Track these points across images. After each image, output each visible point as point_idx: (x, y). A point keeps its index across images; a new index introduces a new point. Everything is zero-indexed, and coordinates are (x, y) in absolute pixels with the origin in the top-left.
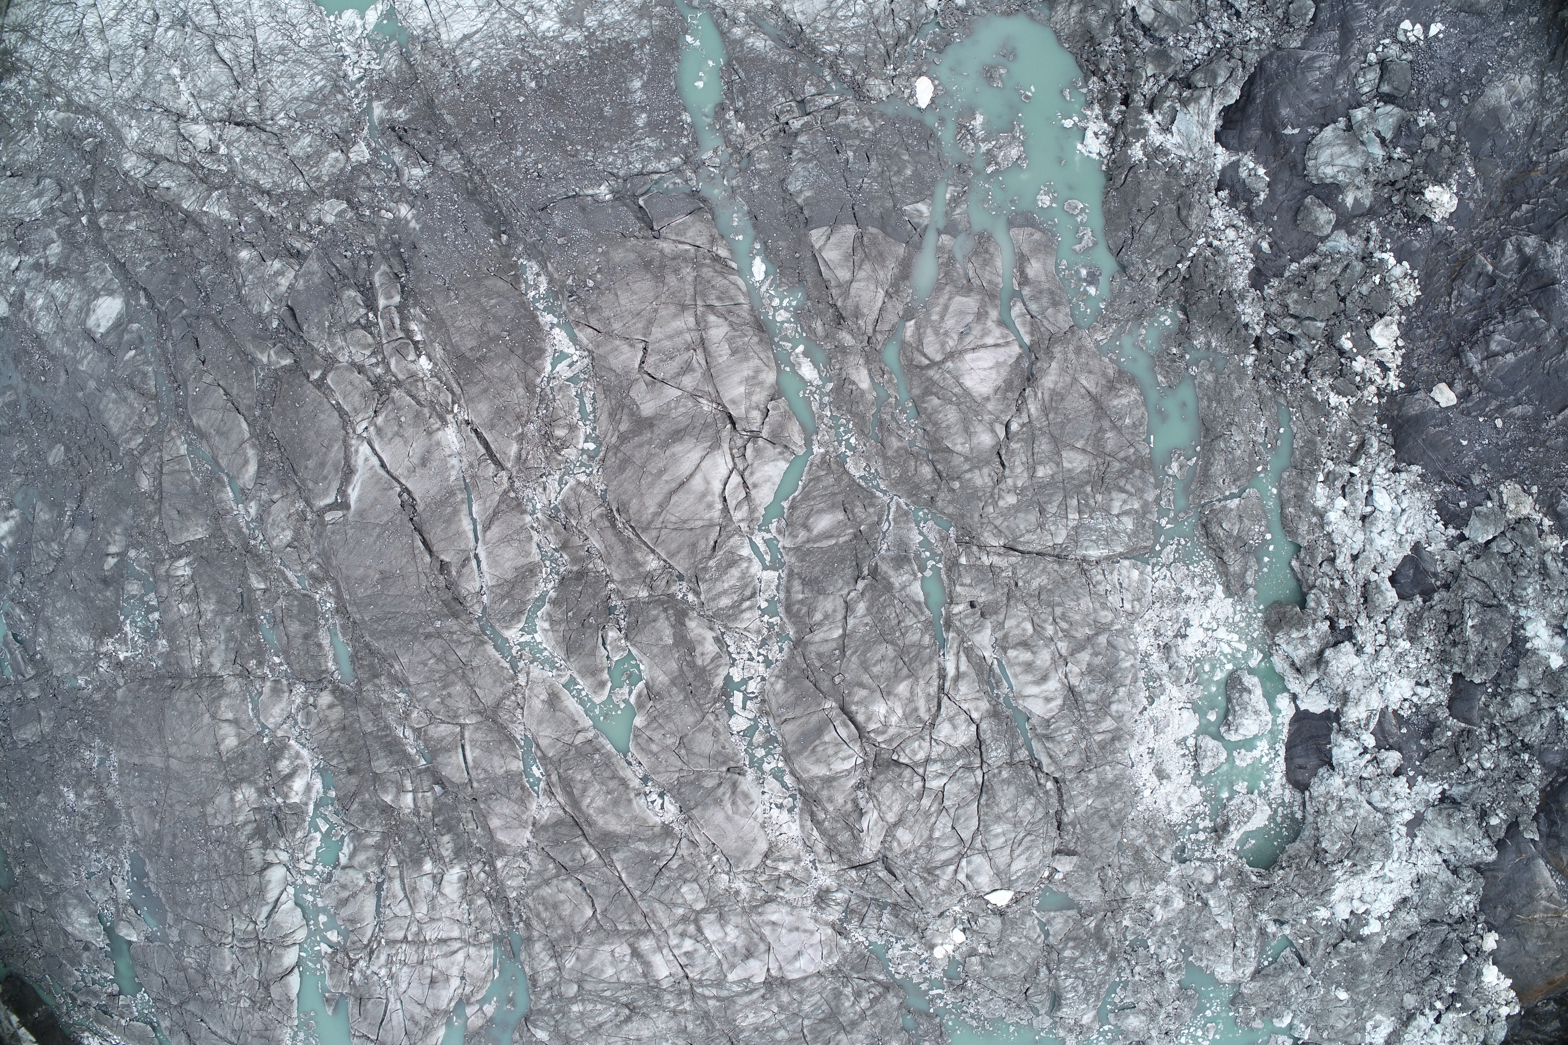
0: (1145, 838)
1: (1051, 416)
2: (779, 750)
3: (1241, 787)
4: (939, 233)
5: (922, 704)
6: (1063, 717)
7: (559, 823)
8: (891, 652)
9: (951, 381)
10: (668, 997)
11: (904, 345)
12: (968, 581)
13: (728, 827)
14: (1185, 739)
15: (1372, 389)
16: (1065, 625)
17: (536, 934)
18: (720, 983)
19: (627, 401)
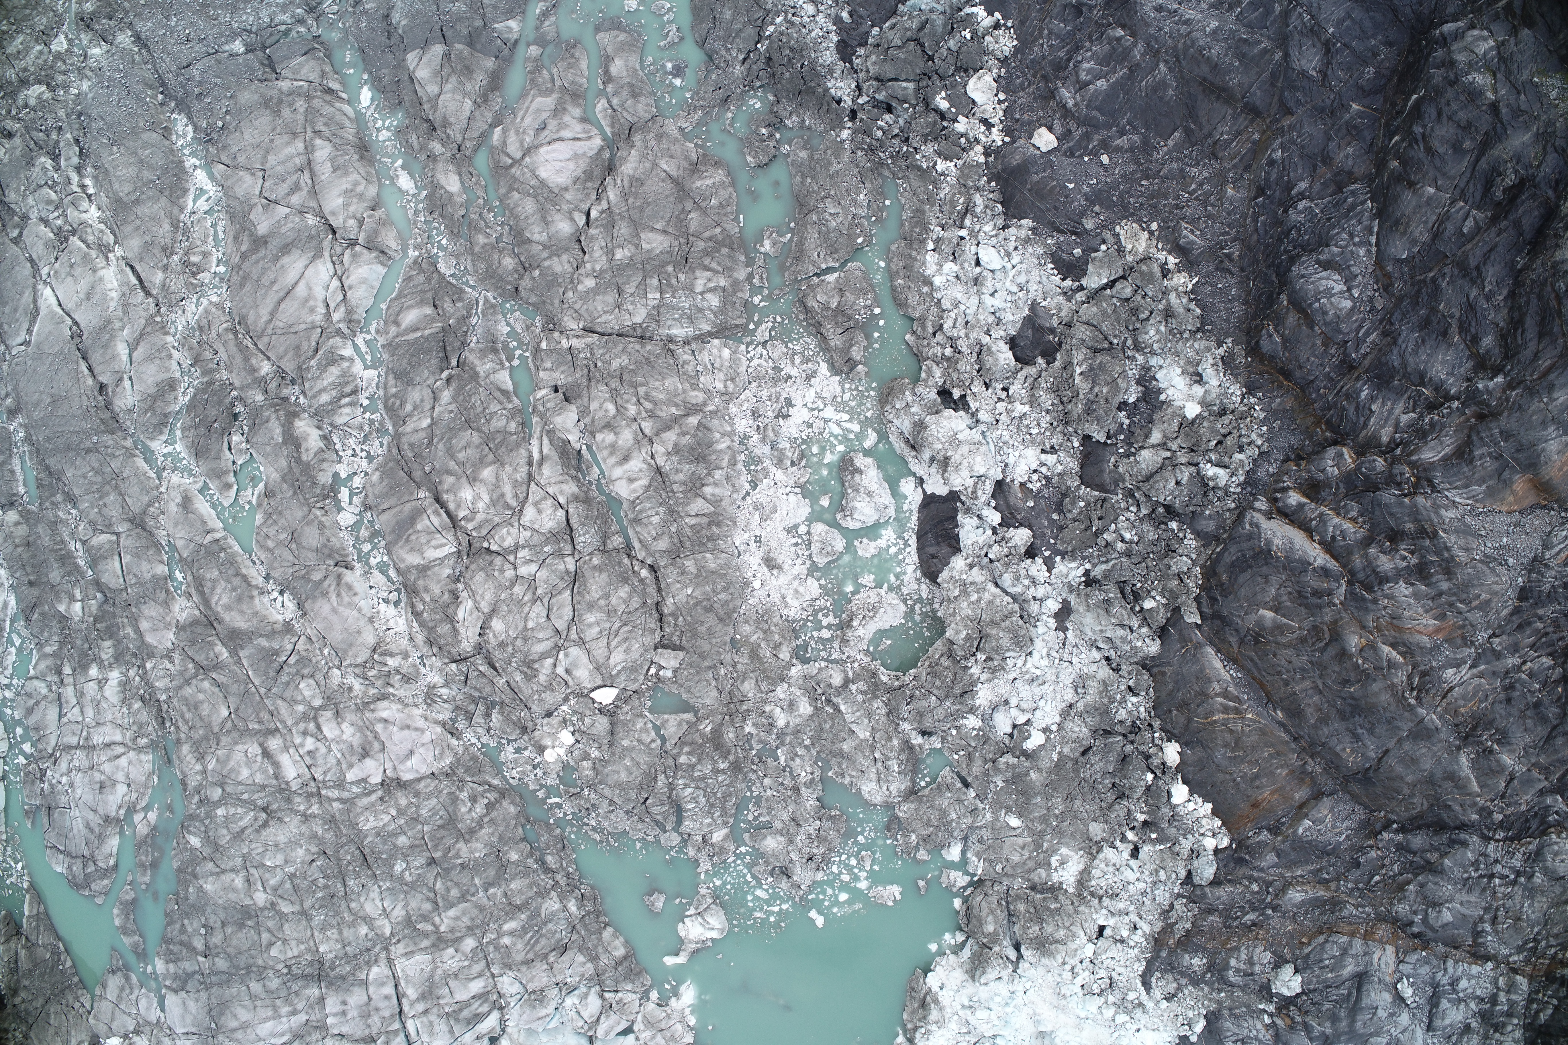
0: (760, 634)
1: (630, 201)
2: (383, 543)
3: (867, 579)
4: (528, 45)
5: (508, 490)
6: (648, 498)
7: (195, 623)
8: (476, 438)
9: (528, 175)
10: (298, 799)
11: (492, 150)
12: (548, 365)
13: (334, 618)
14: (796, 526)
15: (979, 148)
16: (649, 405)
17: (182, 736)
18: (341, 784)
19: (248, 225)
